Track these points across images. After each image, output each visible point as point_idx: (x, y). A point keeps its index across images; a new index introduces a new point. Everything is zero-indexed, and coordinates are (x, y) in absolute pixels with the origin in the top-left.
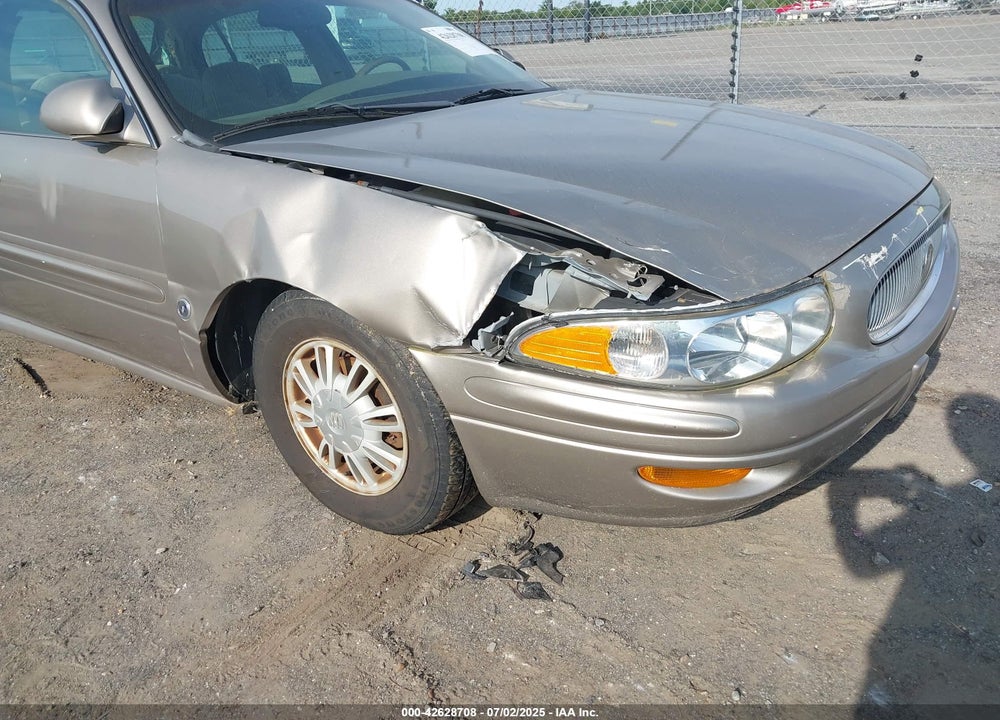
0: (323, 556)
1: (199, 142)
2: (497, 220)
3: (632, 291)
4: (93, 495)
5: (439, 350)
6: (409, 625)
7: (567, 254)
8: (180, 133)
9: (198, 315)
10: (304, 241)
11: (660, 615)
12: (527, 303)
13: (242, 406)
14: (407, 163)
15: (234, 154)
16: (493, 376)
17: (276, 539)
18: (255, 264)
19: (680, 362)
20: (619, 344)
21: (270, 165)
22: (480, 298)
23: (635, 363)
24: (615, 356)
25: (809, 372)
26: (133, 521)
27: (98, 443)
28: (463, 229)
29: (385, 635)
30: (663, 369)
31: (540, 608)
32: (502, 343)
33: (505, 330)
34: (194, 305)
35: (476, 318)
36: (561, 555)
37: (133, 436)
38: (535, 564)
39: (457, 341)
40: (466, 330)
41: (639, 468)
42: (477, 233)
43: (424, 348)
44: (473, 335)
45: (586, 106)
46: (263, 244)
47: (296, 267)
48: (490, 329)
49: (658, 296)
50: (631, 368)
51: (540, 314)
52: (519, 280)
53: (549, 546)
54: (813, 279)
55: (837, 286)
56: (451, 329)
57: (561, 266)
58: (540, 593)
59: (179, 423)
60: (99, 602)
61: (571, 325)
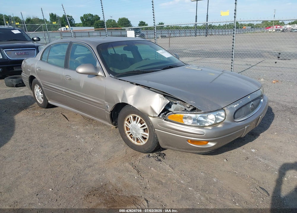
0: (121, 152)
1: (113, 77)
2: (166, 95)
3: (187, 109)
4: (79, 139)
5: (154, 117)
6: (136, 163)
7: (177, 102)
8: (109, 74)
9: (110, 108)
10: (132, 96)
11: (181, 165)
12: (170, 110)
13: (115, 126)
14: (148, 82)
15: (120, 80)
16: (163, 122)
17: (113, 149)
18: (122, 100)
19: (195, 122)
20: (185, 118)
21: (126, 82)
22: (162, 108)
23: (188, 121)
24: (184, 120)
25: (220, 126)
26: (87, 144)
27: (79, 130)
28: (160, 96)
29: (131, 164)
30: (192, 123)
31: (159, 163)
32: (165, 116)
33: (166, 114)
34: (109, 106)
35: (161, 112)
36: (165, 155)
37: (86, 130)
38: (160, 156)
39: (157, 116)
40: (159, 114)
41: (188, 140)
42: (162, 97)
43: (151, 116)
44: (160, 115)
45: (200, 70)
46: (124, 96)
47: (130, 101)
48: (163, 114)
49: (192, 110)
50: (187, 122)
51: (172, 112)
52: (169, 105)
53: (164, 153)
54: (222, 109)
55: (227, 110)
56: (156, 113)
57: (176, 104)
58: (160, 160)
59: (95, 128)
60: (82, 156)
61: (176, 114)
